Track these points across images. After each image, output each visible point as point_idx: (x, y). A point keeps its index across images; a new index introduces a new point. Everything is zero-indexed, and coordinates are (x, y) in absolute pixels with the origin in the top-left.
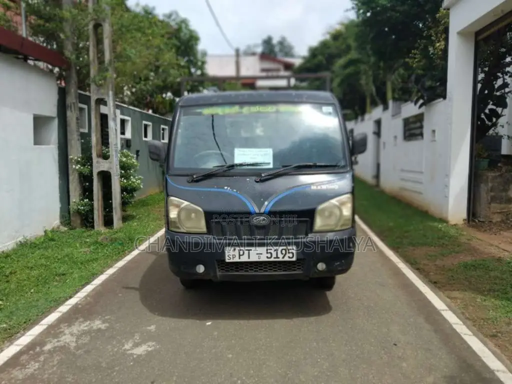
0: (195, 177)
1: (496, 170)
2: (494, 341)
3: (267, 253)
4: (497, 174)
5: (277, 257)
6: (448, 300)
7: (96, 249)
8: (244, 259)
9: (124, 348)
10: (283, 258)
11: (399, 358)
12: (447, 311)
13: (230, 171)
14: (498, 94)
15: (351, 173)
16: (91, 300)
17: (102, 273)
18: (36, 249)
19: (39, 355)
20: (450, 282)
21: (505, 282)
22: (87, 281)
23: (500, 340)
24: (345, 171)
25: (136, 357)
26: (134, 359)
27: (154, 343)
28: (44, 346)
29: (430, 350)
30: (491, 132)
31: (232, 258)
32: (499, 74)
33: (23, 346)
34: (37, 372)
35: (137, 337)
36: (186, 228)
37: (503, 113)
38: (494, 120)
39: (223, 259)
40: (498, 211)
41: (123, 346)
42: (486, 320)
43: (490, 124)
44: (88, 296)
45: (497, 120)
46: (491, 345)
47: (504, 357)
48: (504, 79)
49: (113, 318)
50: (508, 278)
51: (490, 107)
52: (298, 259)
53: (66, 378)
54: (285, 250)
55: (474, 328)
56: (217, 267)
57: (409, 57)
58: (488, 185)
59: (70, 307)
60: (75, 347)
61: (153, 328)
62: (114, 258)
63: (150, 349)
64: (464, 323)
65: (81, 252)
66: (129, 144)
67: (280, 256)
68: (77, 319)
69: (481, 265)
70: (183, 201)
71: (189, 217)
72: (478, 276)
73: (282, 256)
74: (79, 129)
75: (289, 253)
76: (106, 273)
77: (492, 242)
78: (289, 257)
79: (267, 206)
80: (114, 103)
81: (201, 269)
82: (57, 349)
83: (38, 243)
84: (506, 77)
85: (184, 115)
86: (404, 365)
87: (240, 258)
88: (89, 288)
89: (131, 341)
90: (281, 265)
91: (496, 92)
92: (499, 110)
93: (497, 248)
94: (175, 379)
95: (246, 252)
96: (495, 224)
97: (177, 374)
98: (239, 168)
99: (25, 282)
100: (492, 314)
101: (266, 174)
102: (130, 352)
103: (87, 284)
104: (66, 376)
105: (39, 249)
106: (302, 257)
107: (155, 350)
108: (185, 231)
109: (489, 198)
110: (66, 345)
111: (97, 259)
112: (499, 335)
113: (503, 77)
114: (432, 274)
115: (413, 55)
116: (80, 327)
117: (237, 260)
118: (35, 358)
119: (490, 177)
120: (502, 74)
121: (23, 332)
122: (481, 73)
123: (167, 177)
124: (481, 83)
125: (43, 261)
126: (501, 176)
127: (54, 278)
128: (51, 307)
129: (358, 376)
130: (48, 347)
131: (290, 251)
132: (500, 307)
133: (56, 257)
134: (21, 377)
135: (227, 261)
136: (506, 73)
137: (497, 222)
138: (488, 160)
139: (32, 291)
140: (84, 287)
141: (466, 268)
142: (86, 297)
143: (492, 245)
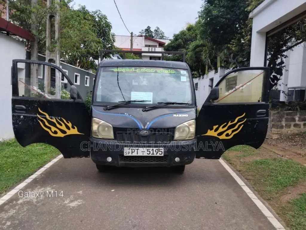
0: (108, 107)
1: (275, 109)
2: (269, 202)
3: (148, 151)
4: (276, 112)
5: (153, 154)
6: (246, 180)
7: (46, 148)
8: (135, 154)
9: (64, 203)
10: (156, 154)
11: (218, 210)
12: (245, 186)
13: (128, 104)
14: (278, 67)
15: (195, 108)
16: (45, 176)
17: (50, 161)
18: (10, 146)
19: (15, 205)
20: (248, 171)
21: (277, 171)
22: (41, 166)
23: (271, 202)
24: (192, 107)
25: (72, 208)
26: (71, 209)
27: (81, 200)
28: (18, 201)
29: (234, 206)
30: (274, 88)
31: (128, 154)
32: (279, 56)
33: (5, 201)
34: (14, 215)
35: (72, 197)
36: (103, 136)
37: (281, 78)
38: (276, 82)
39: (123, 154)
40: (276, 133)
41: (64, 202)
42: (265, 191)
43: (273, 84)
44: (42, 174)
45: (277, 82)
46: (267, 204)
47: (273, 211)
48: (282, 59)
49: (57, 186)
50: (278, 169)
51: (274, 74)
52: (164, 155)
53: (31, 218)
54: (158, 150)
55: (258, 195)
56: (119, 158)
57: (230, 44)
58: (271, 118)
59: (32, 180)
60: (36, 202)
61: (81, 192)
62: (57, 153)
63: (79, 204)
64: (254, 193)
65: (37, 149)
66: (66, 87)
67: (155, 153)
68: (37, 186)
69: (265, 162)
70: (101, 121)
71: (104, 130)
72: (263, 168)
73: (156, 153)
74: (37, 76)
75: (160, 151)
76: (52, 161)
77: (271, 150)
78: (160, 154)
79: (149, 125)
80: (59, 62)
81: (110, 159)
82: (26, 202)
83: (11, 142)
84: (283, 58)
85: (103, 72)
86: (220, 214)
87: (132, 154)
88: (43, 170)
89: (68, 199)
90: (155, 158)
91: (277, 66)
92: (278, 76)
93: (274, 153)
94: (94, 220)
95: (136, 151)
96: (274, 140)
97: (95, 217)
98: (133, 103)
99: (4, 165)
100: (268, 188)
101: (149, 107)
102: (68, 205)
103: (42, 167)
104: (32, 217)
105: (12, 146)
106: (167, 154)
107: (82, 204)
108: (101, 138)
109: (271, 125)
110: (31, 200)
111: (47, 153)
112: (272, 199)
113: (281, 58)
114: (238, 166)
115: (232, 43)
116: (38, 191)
117: (130, 155)
118: (13, 207)
119: (272, 113)
120: (281, 56)
121: (5, 193)
122: (269, 55)
123: (92, 106)
124: (269, 61)
125: (14, 153)
126: (278, 113)
127: (22, 163)
128: (21, 180)
129: (195, 219)
130: (20, 201)
131: (161, 150)
132: (273, 184)
133: (22, 151)
134: (6, 217)
135: (125, 155)
136: (283, 56)
137: (275, 139)
138: (271, 104)
139: (9, 170)
140: (40, 169)
141: (256, 163)
142: (41, 174)
143: (271, 151)
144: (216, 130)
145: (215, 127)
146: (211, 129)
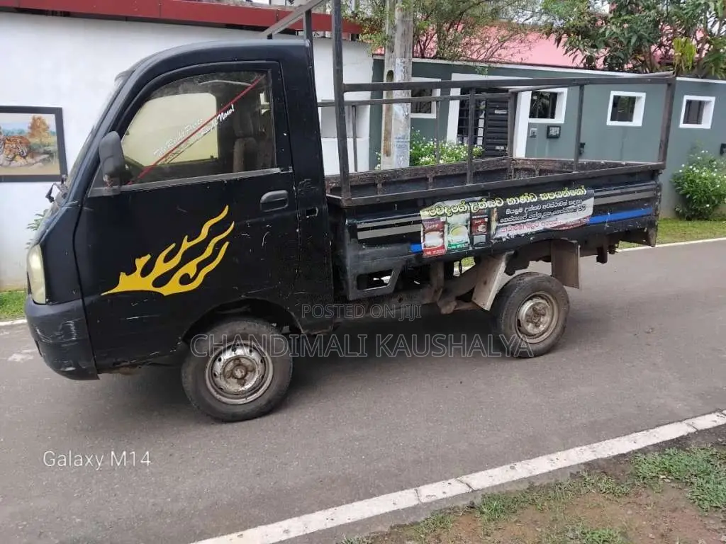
144: (146, 271)
145: (141, 263)
146: (131, 270)
